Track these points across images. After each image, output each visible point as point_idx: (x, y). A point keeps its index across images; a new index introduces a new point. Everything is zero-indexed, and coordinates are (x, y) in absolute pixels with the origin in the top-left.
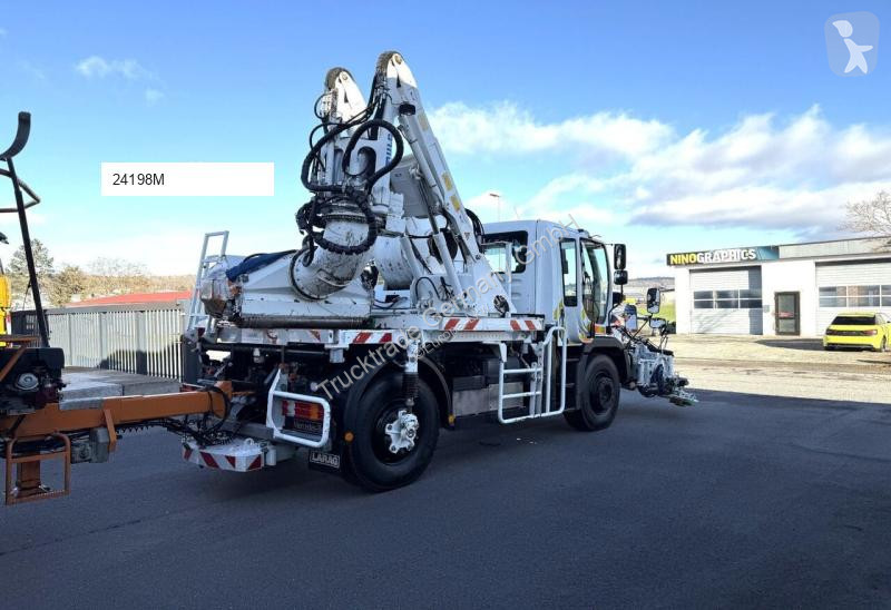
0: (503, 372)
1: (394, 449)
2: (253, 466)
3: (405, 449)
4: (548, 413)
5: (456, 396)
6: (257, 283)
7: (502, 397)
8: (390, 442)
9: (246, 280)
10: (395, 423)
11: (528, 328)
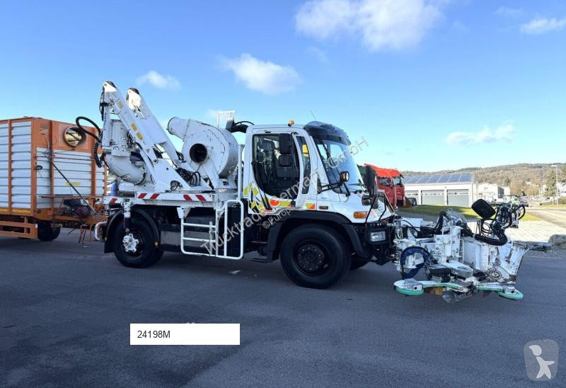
0: (183, 223)
1: (126, 249)
4: (225, 257)
5: (162, 233)
7: (183, 238)
11: (198, 200)
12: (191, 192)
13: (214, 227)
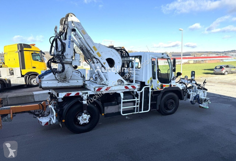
0: (122, 101)
1: (81, 123)
2: (46, 124)
3: (85, 123)
4: (142, 112)
5: (105, 108)
6: (46, 78)
7: (122, 108)
8: (80, 121)
9: (43, 78)
10: (81, 116)
11: (132, 88)
12: (129, 85)
13: (138, 99)
